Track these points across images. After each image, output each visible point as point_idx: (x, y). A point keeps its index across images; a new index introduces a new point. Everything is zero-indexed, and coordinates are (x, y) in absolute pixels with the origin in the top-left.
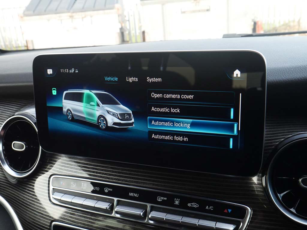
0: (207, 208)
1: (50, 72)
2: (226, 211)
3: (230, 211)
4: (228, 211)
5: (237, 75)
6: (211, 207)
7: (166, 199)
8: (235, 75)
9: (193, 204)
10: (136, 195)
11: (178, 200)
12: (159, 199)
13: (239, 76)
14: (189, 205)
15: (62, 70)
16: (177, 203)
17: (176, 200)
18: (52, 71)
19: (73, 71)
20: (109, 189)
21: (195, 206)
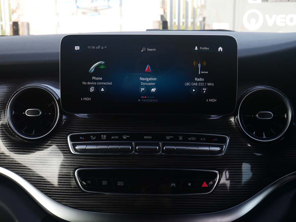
0: (202, 139)
1: (77, 48)
2: (214, 140)
3: (216, 139)
4: (215, 140)
5: (220, 50)
6: (204, 139)
7: (172, 137)
8: (219, 50)
9: (192, 138)
10: (149, 137)
11: (181, 137)
12: (168, 138)
13: (222, 51)
14: (189, 139)
15: (89, 47)
16: (181, 138)
17: (180, 137)
18: (79, 48)
19: (99, 47)
20: (127, 136)
21: (194, 139)
